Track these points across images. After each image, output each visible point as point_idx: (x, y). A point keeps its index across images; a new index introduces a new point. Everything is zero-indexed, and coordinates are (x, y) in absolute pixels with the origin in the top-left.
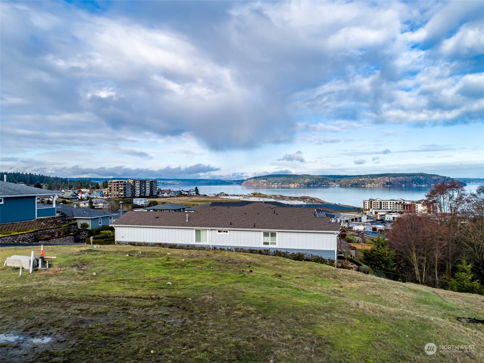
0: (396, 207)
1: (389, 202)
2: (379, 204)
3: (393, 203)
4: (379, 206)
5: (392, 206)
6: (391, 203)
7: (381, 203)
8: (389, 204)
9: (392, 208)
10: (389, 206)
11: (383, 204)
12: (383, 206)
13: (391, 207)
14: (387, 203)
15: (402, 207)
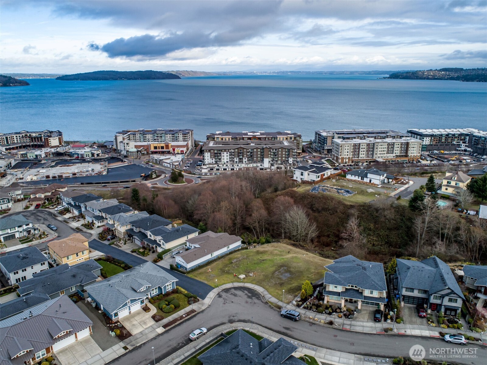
0: (23, 140)
1: (15, 136)
2: (5, 139)
3: (19, 136)
4: (5, 141)
5: (19, 139)
6: (16, 136)
7: (7, 138)
8: (15, 137)
9: (19, 141)
10: (15, 139)
11: (9, 138)
12: (9, 140)
13: (17, 140)
14: (13, 137)
15: (29, 140)
